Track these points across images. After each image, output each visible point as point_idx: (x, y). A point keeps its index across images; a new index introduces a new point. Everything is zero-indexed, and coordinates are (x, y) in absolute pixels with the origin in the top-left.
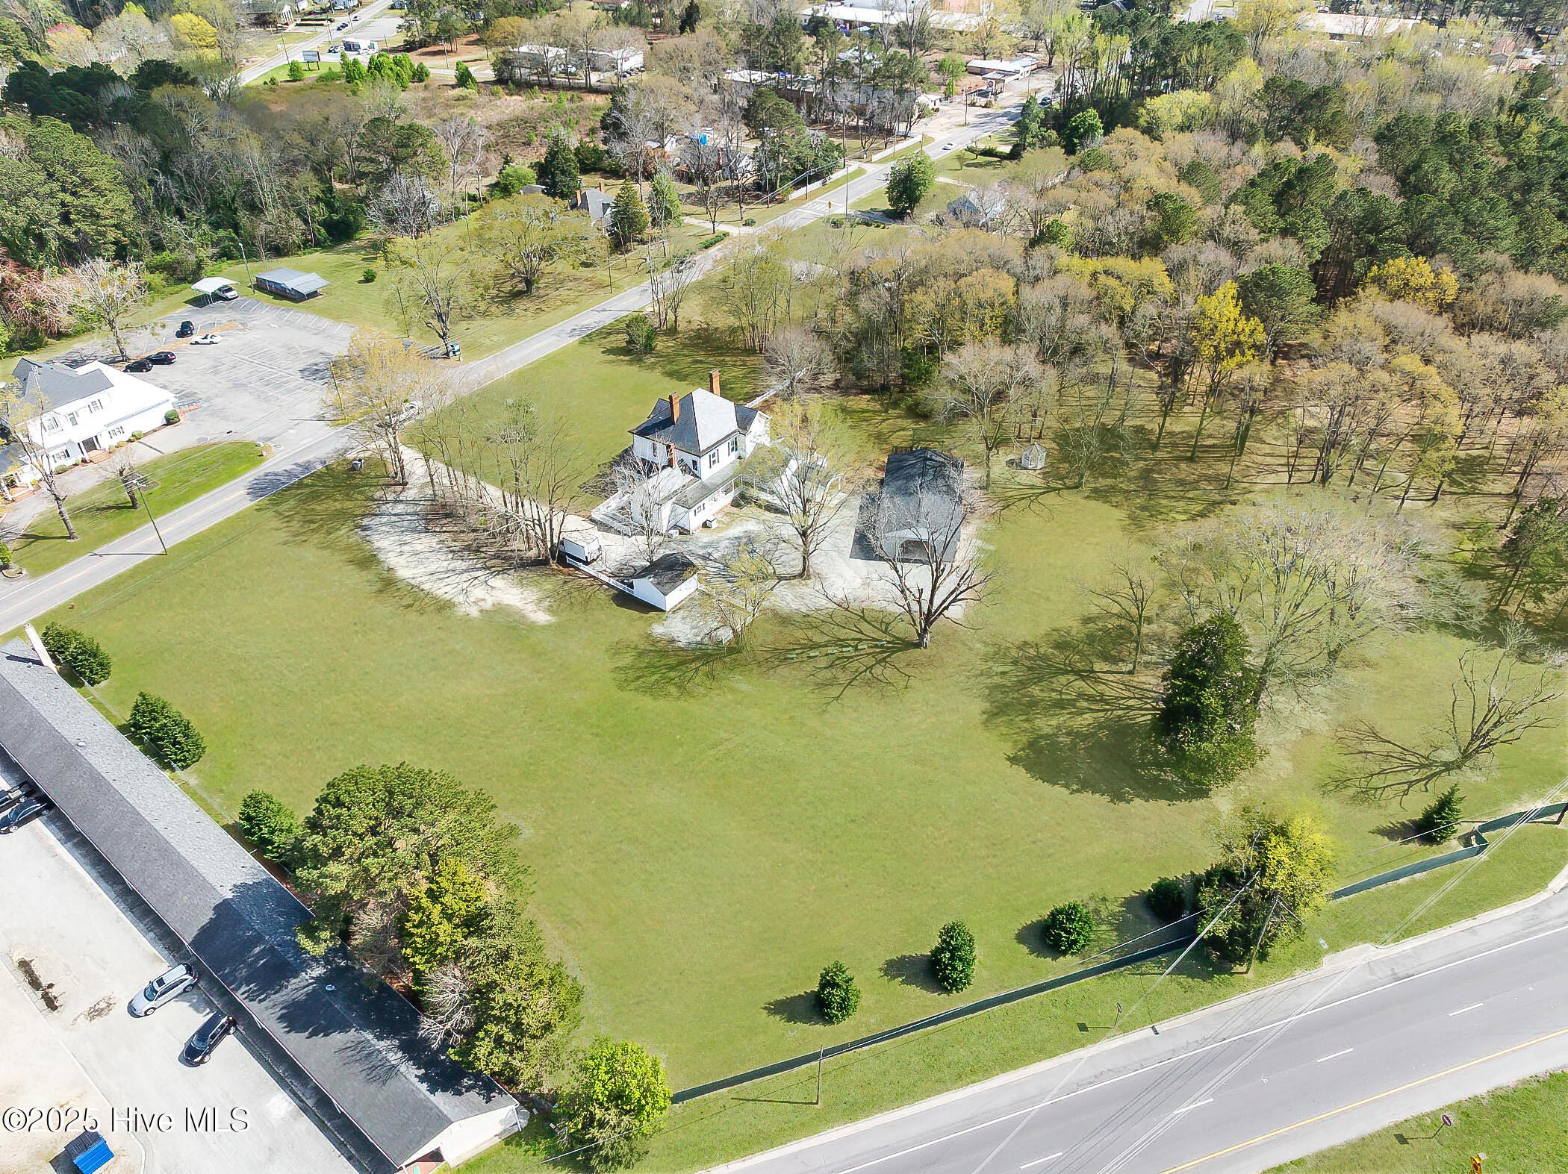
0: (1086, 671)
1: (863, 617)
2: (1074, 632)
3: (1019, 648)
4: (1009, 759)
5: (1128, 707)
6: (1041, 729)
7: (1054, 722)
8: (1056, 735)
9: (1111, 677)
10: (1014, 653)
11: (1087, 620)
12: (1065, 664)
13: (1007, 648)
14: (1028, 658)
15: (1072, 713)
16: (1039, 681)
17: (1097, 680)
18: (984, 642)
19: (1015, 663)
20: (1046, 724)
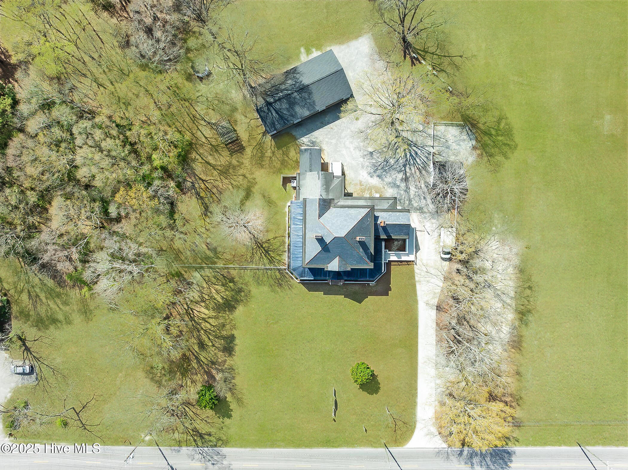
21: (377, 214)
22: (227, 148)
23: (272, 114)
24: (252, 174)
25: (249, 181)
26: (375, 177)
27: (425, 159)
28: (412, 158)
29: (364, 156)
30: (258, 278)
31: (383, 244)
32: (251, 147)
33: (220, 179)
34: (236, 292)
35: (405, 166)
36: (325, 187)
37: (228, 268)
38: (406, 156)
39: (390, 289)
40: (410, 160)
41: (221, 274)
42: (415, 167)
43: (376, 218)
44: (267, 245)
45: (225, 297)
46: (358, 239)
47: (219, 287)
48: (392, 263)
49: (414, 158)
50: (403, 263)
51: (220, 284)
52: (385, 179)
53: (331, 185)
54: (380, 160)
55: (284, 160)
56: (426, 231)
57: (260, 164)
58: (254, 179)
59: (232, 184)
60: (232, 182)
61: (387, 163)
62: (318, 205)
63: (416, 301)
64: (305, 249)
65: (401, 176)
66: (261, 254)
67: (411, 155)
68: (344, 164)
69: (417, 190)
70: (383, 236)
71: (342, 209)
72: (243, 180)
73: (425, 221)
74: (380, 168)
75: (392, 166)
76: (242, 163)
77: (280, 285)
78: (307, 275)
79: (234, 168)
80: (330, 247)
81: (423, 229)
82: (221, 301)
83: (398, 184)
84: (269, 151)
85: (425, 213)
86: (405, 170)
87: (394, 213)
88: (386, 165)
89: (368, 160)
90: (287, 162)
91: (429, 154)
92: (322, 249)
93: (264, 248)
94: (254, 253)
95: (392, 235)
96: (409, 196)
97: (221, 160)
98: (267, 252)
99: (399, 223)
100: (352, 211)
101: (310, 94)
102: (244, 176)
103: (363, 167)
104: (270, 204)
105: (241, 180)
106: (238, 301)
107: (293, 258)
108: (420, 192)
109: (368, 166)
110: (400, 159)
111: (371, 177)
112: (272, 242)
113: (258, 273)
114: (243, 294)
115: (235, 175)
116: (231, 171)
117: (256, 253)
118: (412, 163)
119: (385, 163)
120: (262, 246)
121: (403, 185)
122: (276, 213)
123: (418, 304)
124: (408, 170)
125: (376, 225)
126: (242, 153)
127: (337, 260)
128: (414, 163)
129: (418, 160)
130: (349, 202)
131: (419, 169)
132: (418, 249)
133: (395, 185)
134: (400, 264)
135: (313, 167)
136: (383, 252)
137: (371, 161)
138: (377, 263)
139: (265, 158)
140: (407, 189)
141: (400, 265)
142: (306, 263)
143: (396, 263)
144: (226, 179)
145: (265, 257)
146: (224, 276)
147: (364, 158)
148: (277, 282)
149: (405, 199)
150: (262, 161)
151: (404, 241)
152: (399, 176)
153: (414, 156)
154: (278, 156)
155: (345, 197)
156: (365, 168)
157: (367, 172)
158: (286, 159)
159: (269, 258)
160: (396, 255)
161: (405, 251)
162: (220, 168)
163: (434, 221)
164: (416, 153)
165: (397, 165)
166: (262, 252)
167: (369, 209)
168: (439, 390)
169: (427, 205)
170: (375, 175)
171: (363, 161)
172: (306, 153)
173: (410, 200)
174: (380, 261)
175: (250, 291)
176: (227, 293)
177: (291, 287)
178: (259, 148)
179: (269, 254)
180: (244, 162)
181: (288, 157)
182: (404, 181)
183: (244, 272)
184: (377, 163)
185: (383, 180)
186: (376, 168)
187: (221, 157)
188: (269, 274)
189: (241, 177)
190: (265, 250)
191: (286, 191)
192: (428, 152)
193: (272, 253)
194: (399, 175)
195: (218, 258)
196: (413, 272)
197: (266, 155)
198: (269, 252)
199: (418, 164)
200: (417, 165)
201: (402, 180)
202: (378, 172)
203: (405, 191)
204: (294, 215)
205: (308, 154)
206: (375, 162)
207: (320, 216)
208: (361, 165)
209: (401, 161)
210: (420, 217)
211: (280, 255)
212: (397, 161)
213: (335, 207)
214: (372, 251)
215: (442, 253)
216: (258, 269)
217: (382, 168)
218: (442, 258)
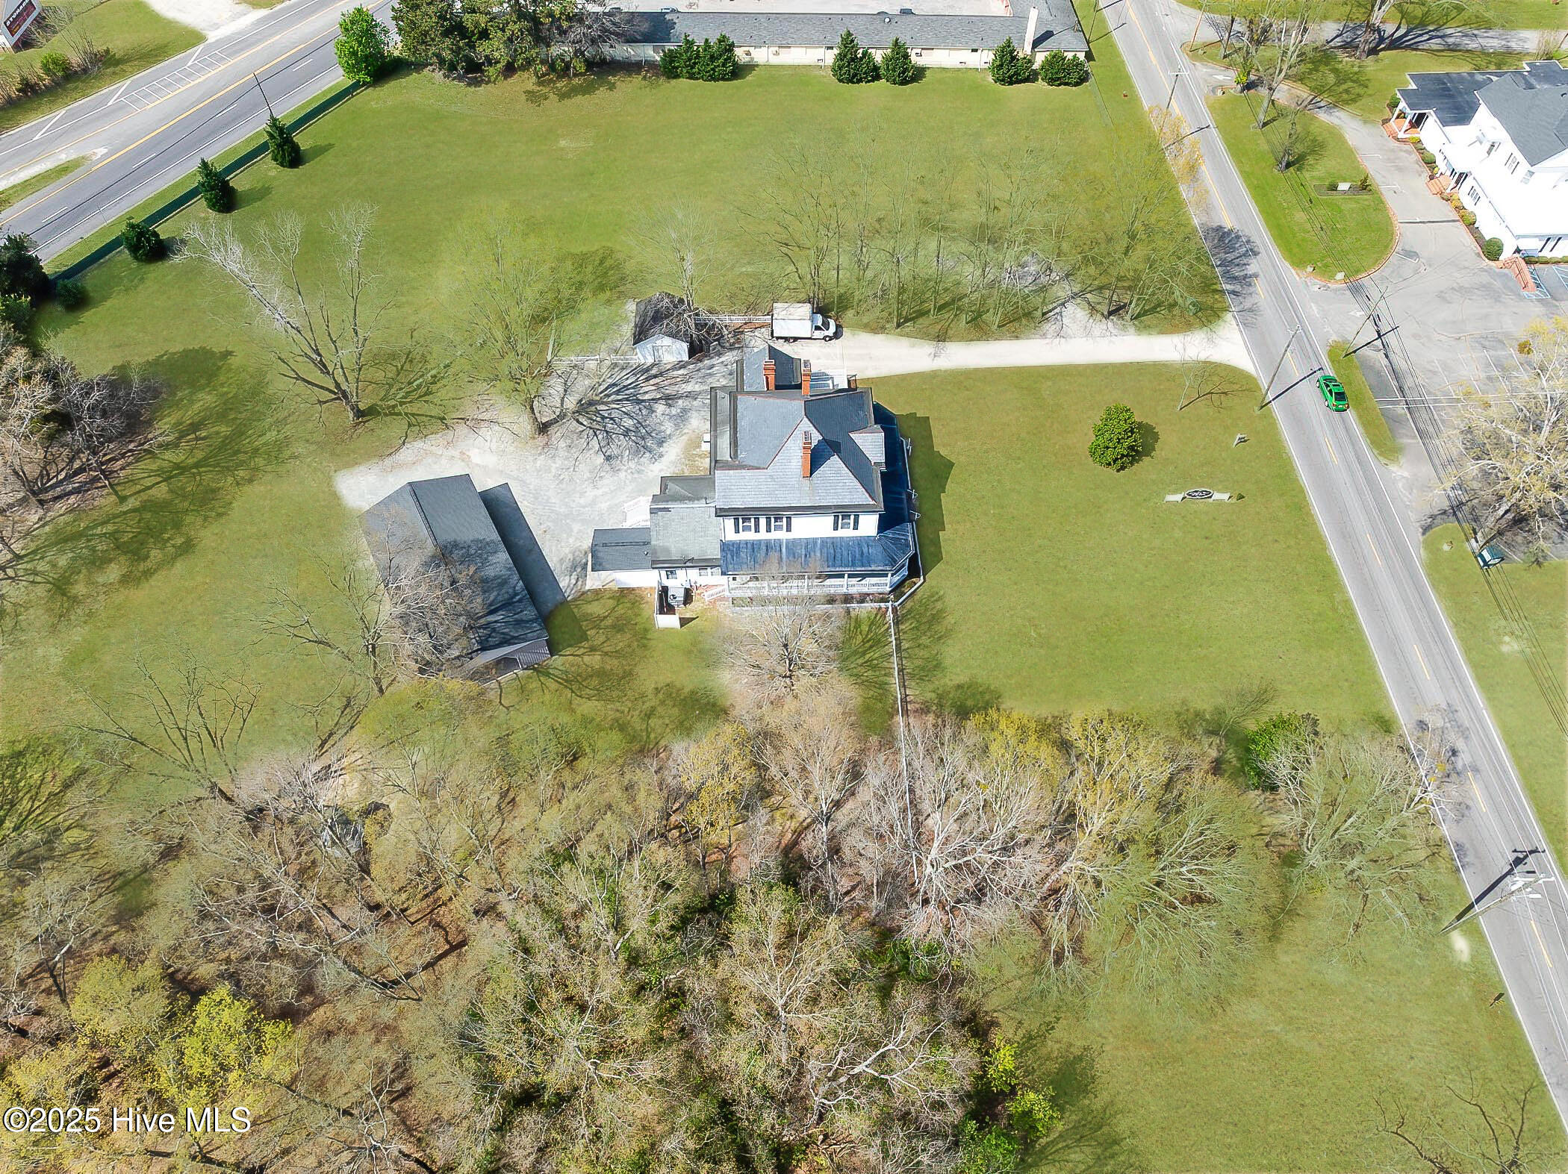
0: (175, 476)
1: (442, 419)
2: (199, 521)
3: (256, 469)
4: (230, 353)
5: (123, 456)
6: (209, 393)
7: (197, 406)
8: (192, 393)
9: (148, 482)
10: (260, 461)
11: (188, 547)
12: (199, 474)
13: (269, 463)
14: (242, 463)
15: (181, 424)
16: (223, 441)
17: (160, 471)
18: (296, 457)
19: (256, 451)
20: (205, 400)
23: (496, 622)
24: (644, 696)
25: (662, 703)
26: (664, 450)
28: (623, 392)
29: (614, 470)
30: (923, 669)
32: (577, 701)
35: (639, 402)
38: (616, 401)
40: (626, 395)
42: (642, 385)
49: (622, 388)
52: (668, 432)
54: (625, 444)
55: (613, 626)
57: (621, 679)
58: (658, 690)
61: (630, 431)
63: (934, 375)
65: (660, 408)
67: (617, 393)
69: (693, 380)
72: (659, 717)
74: (642, 443)
75: (640, 423)
77: (933, 619)
83: (680, 410)
84: (586, 659)
86: (648, 401)
88: (635, 432)
89: (624, 463)
90: (618, 619)
91: (614, 365)
92: (835, 452)
94: (860, 681)
96: (704, 392)
98: (854, 652)
101: (455, 545)
102: (648, 715)
103: (639, 472)
105: (659, 721)
108: (695, 375)
109: (638, 463)
110: (623, 409)
111: (662, 456)
113: (910, 671)
114: (970, 703)
115: (648, 736)
116: (636, 747)
117: (858, 676)
118: (632, 390)
119: (631, 434)
121: (681, 403)
124: (648, 397)
128: (633, 388)
129: (628, 382)
131: (647, 379)
133: (683, 417)
137: (626, 458)
139: (606, 667)
140: (686, 396)
145: (867, 657)
147: (619, 470)
148: (927, 626)
150: (614, 675)
152: (662, 409)
153: (617, 388)
154: (602, 640)
156: (641, 468)
157: (649, 465)
158: (609, 621)
159: (868, 646)
164: (613, 385)
165: (637, 414)
168: (1115, 332)
169: (725, 364)
170: (658, 450)
171: (625, 471)
173: (715, 390)
175: (959, 687)
177: (936, 597)
178: (580, 683)
181: (605, 617)
182: (672, 402)
183: (911, 701)
184: (630, 448)
185: (669, 437)
186: (643, 450)
188: (910, 645)
192: (611, 367)
194: (659, 411)
197: (596, 665)
199: (637, 380)
200: (639, 383)
201: (670, 405)
202: (652, 444)
203: (694, 398)
206: (628, 451)
208: (635, 476)
209: (628, 408)
211: (858, 622)
212: (628, 414)
215: (826, 333)
216: (901, 670)
217: (643, 438)
218: (837, 335)
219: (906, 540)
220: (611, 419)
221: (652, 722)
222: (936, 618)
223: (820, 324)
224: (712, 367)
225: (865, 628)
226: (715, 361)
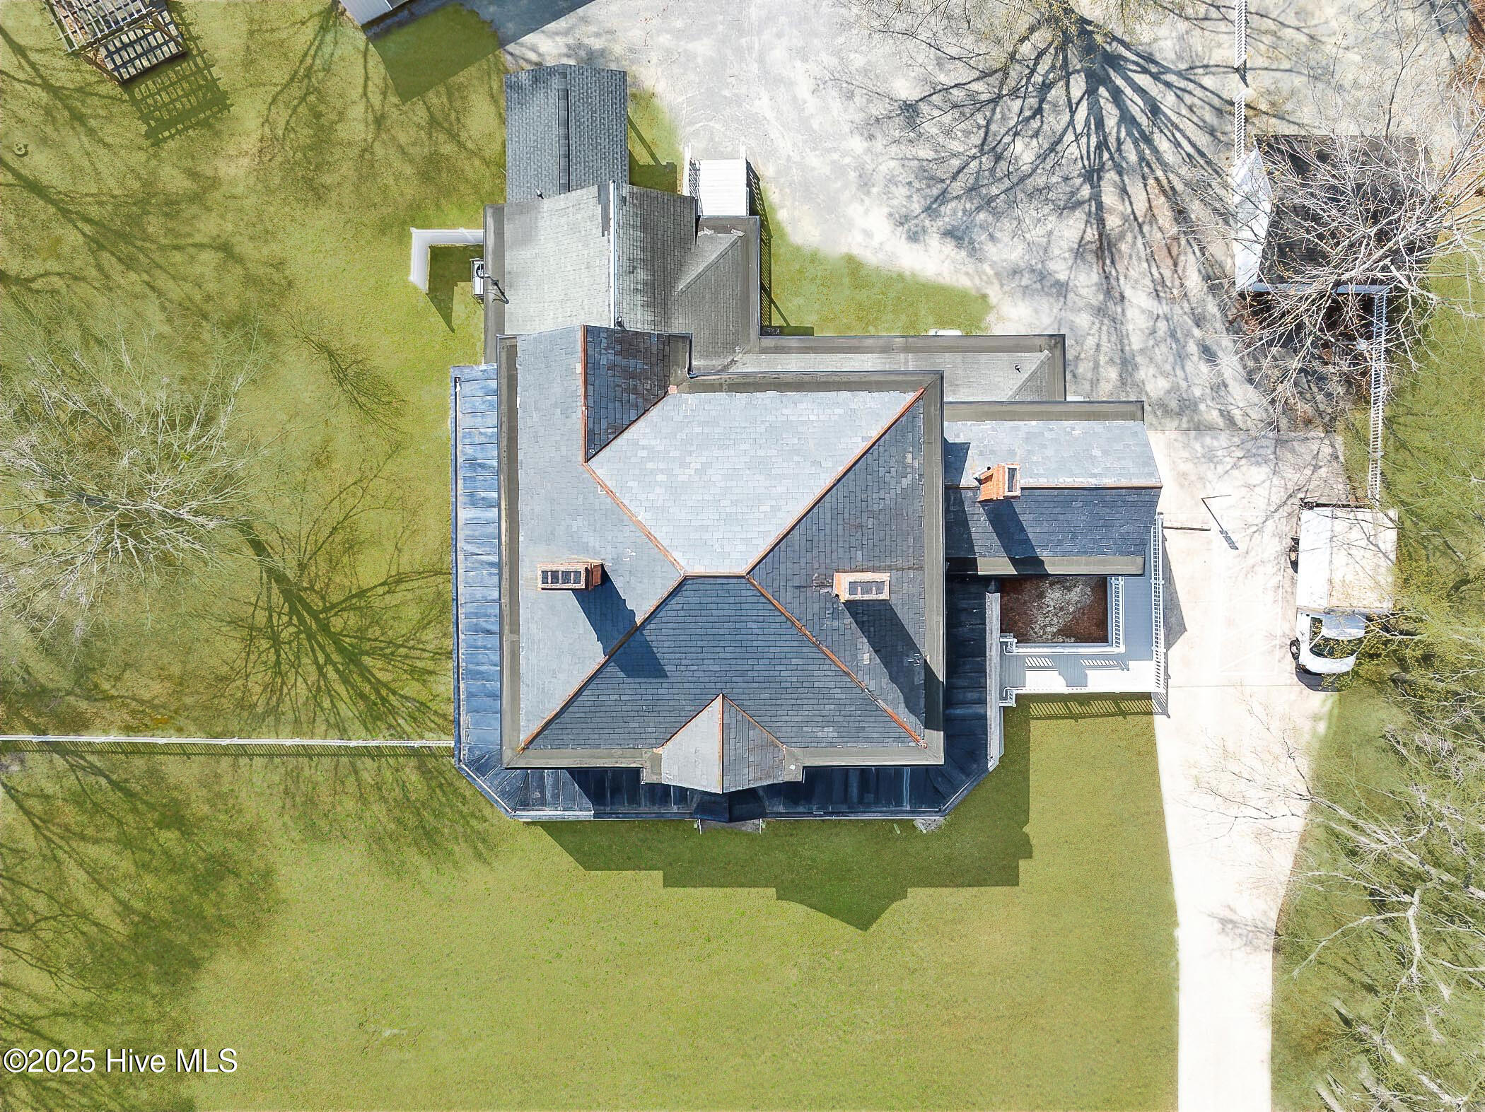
21: (956, 432)
22: (134, 101)
24: (268, 235)
25: (250, 280)
26: (934, 241)
27: (1202, 140)
28: (1129, 134)
29: (871, 126)
30: (311, 801)
31: (993, 604)
32: (265, 94)
33: (99, 268)
34: (196, 878)
35: (1093, 175)
36: (641, 275)
37: (151, 750)
38: (1100, 124)
39: (1025, 849)
40: (1119, 142)
41: (110, 781)
42: (1151, 181)
43: (954, 456)
44: (353, 620)
45: (138, 905)
46: (842, 585)
47: (101, 853)
48: (1036, 709)
49: (1142, 133)
50: (1096, 707)
51: (112, 833)
52: (991, 250)
53: (680, 267)
54: (956, 146)
55: (434, 157)
56: (1216, 528)
57: (309, 182)
58: (279, 265)
59: (160, 294)
60: (164, 282)
61: (998, 158)
62: (579, 368)
63: (1165, 912)
64: (515, 655)
65: (1073, 228)
66: (320, 668)
67: (1126, 118)
68: (766, 171)
69: (1163, 309)
70: (994, 563)
71: (742, 398)
72: (221, 268)
73: (1210, 475)
74: (957, 187)
75: (1022, 180)
76: (215, 182)
77: (428, 834)
78: (556, 796)
79: (171, 206)
80: (661, 641)
81: (1198, 517)
82: (116, 925)
83: (1062, 277)
84: (357, 111)
85: (1211, 428)
86: (1096, 197)
87: (1054, 425)
88: (992, 171)
89: (894, 148)
90: (453, 170)
91: (1224, 108)
92: (611, 656)
93: (336, 639)
94: (284, 668)
95: (1043, 554)
96: (1122, 338)
97: (99, 166)
98: (352, 658)
99: (1093, 482)
100: (806, 407)
102: (225, 248)
103: (865, 184)
104: (362, 399)
105: (209, 272)
106: (208, 929)
107: (470, 695)
108: (1180, 314)
109: (891, 181)
110: (1069, 137)
111: (914, 237)
112: (377, 604)
113: (307, 773)
114: (231, 888)
115: (177, 248)
116: (154, 225)
117: (295, 665)
118: (1133, 157)
119: (987, 161)
120: (325, 628)
121: (1086, 280)
122: (396, 448)
123: (1175, 924)
124: (1109, 198)
125: (952, 493)
126: (210, 127)
127: (711, 718)
128: (1142, 158)
129: (1163, 145)
130: (793, 364)
131: (1170, 193)
132: (1175, 628)
133: (1041, 283)
134: (1076, 708)
135: (578, 170)
136: (993, 653)
137: (910, 151)
138: (963, 719)
139: (338, 151)
140: (1111, 292)
141: (1076, 717)
142: (524, 737)
143: (1057, 708)
144: (129, 268)
145: (341, 689)
146: (130, 794)
147: (871, 137)
148: (412, 821)
149: (1103, 360)
150: (318, 167)
151: (1100, 584)
152: (1067, 234)
153: (1143, 120)
154: (403, 138)
155: (769, 341)
156: (874, 190)
157: (886, 210)
158: (448, 149)
159: (367, 689)
160: (1058, 663)
161: (1104, 639)
162: (94, 211)
163: (1258, 474)
164: (1154, 109)
165: (1052, 171)
166: (328, 659)
167: (910, 397)
169: (1219, 387)
170: (934, 227)
171: (868, 150)
172: (541, 96)
173: (1126, 364)
174: (977, 709)
175: (267, 875)
176: (149, 881)
178: (303, 99)
179: (365, 672)
180: (221, 173)
181: (456, 137)
182: (1091, 257)
183: (235, 766)
184: (943, 160)
185: (974, 252)
186: (935, 192)
187: (101, 151)
188: (367, 777)
189: (208, 256)
190: (341, 650)
191: (449, 323)
192: (1216, 102)
193: (379, 664)
194: (1063, 226)
195: (94, 694)
196: (1147, 751)
197: (343, 132)
198: (367, 660)
199: (1165, 166)
200: (1159, 173)
201: (1079, 252)
202: (952, 213)
203: (1100, 312)
204: (470, 450)
205: (553, 97)
206: (931, 155)
207: (595, 442)
208: (853, 175)
209: (1073, 149)
210: (1186, 454)
211: (421, 675)
212: (1052, 149)
213: (697, 384)
214: (934, 653)
215: (1305, 648)
216: (308, 753)
217: (972, 190)
218: (1304, 674)
219: (543, 803)
220: (1039, 111)
221: (209, 258)
222: (429, 839)
223: (1325, 632)
224: (1208, 354)
225: (412, 689)
226: (1230, 365)
